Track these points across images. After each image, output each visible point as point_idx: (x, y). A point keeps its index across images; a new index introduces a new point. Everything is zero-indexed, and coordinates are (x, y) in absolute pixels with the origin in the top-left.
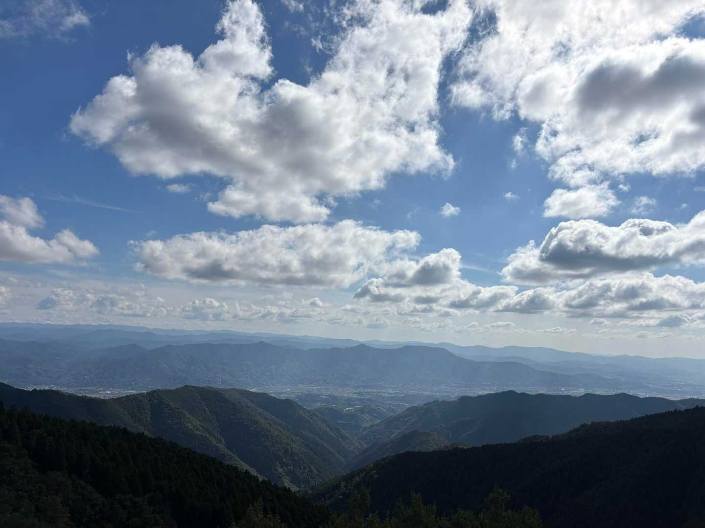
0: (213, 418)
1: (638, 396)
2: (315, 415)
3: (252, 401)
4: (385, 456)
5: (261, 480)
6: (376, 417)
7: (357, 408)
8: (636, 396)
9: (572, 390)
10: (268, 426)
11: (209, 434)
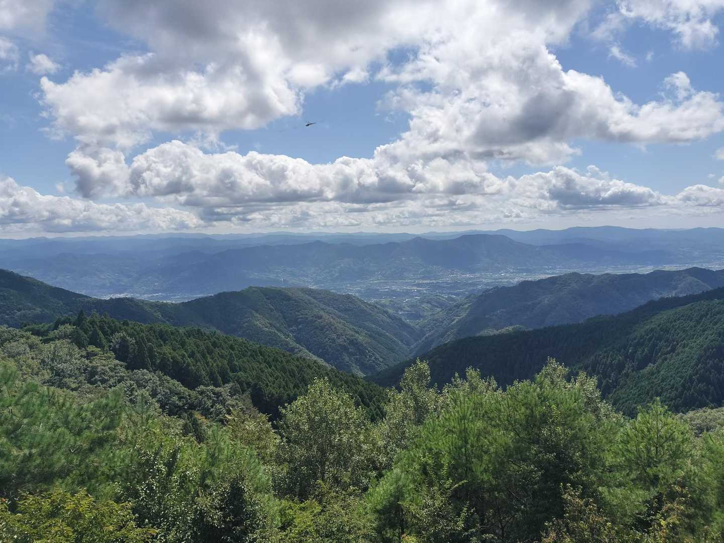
0: (279, 315)
1: (710, 269)
2: (376, 307)
3: (315, 298)
4: (446, 342)
5: (329, 368)
6: (435, 306)
7: (417, 299)
8: (709, 270)
9: (640, 268)
10: (332, 320)
11: (278, 330)
